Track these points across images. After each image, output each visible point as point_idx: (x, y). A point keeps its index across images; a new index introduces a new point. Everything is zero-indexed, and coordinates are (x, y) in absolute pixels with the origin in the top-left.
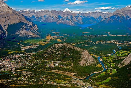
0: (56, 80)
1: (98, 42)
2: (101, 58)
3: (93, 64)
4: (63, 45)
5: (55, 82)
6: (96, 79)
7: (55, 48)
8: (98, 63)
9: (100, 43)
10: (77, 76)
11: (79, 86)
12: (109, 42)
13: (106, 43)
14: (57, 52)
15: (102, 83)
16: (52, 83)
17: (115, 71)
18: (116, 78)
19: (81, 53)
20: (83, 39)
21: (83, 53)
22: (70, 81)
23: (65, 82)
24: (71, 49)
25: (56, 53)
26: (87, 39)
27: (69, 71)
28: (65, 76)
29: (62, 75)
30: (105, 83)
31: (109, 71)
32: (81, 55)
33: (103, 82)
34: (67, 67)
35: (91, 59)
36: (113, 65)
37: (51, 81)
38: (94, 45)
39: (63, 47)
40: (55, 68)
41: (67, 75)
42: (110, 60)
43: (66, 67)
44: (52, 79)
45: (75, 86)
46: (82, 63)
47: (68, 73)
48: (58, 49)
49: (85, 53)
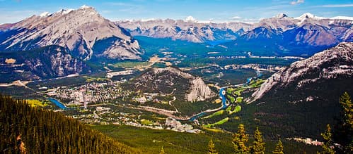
0: (142, 120)
1: (228, 66)
2: (226, 89)
3: (208, 99)
4: (165, 69)
5: (140, 122)
6: (204, 120)
7: (152, 74)
8: (217, 97)
9: (232, 67)
10: (177, 115)
11: (173, 129)
12: (245, 66)
13: (240, 69)
14: (155, 79)
15: (211, 126)
16: (135, 125)
17: (239, 108)
18: (237, 118)
19: (190, 81)
20: (206, 62)
21: (194, 81)
22: (163, 122)
23: (155, 124)
24: (177, 75)
25: (153, 81)
26: (211, 62)
27: (167, 107)
28: (158, 115)
29: (153, 113)
30: (217, 126)
31: (230, 108)
32: (190, 84)
33: (213, 125)
34: (165, 103)
35: (206, 91)
36: (239, 99)
37: (134, 122)
38: (222, 71)
39: (165, 72)
40: (146, 104)
41: (163, 113)
42: (238, 93)
43: (164, 102)
44: (136, 118)
45: (169, 128)
46: (191, 97)
47: (164, 111)
48: (158, 75)
49: (198, 82)
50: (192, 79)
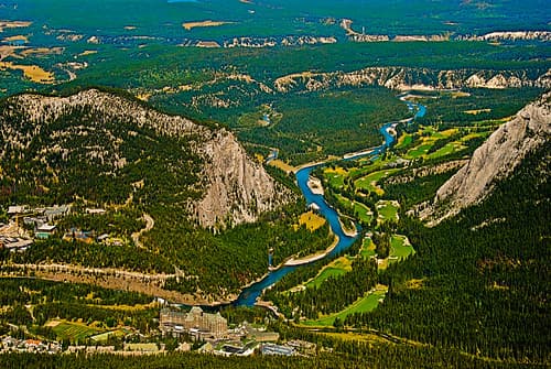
0: (52, 324)
1: (287, 79)
2: (318, 173)
3: (274, 216)
4: (76, 100)
5: (50, 334)
6: (298, 300)
7: (21, 123)
8: (302, 207)
9: (301, 84)
10: (185, 287)
11: (207, 348)
12: (353, 78)
13: (333, 87)
14: (36, 146)
15: (337, 323)
16: (30, 346)
17: (402, 248)
18: (414, 284)
19: (195, 150)
20: (196, 67)
21: (209, 149)
22: (146, 323)
23: (118, 334)
24: (134, 127)
25: (31, 153)
26: (216, 62)
27: (134, 260)
28: (107, 295)
29: (88, 289)
30: (355, 320)
31: (368, 249)
32: (198, 161)
33: (342, 315)
34: (118, 241)
35: (257, 182)
36: (389, 211)
37: (20, 335)
39: (76, 115)
40: (37, 252)
41: (123, 286)
42: (371, 183)
43: (109, 240)
44: (26, 319)
45: (184, 347)
46: (209, 211)
47: (126, 278)
48: (47, 129)
49: (224, 151)
50: (201, 140)
